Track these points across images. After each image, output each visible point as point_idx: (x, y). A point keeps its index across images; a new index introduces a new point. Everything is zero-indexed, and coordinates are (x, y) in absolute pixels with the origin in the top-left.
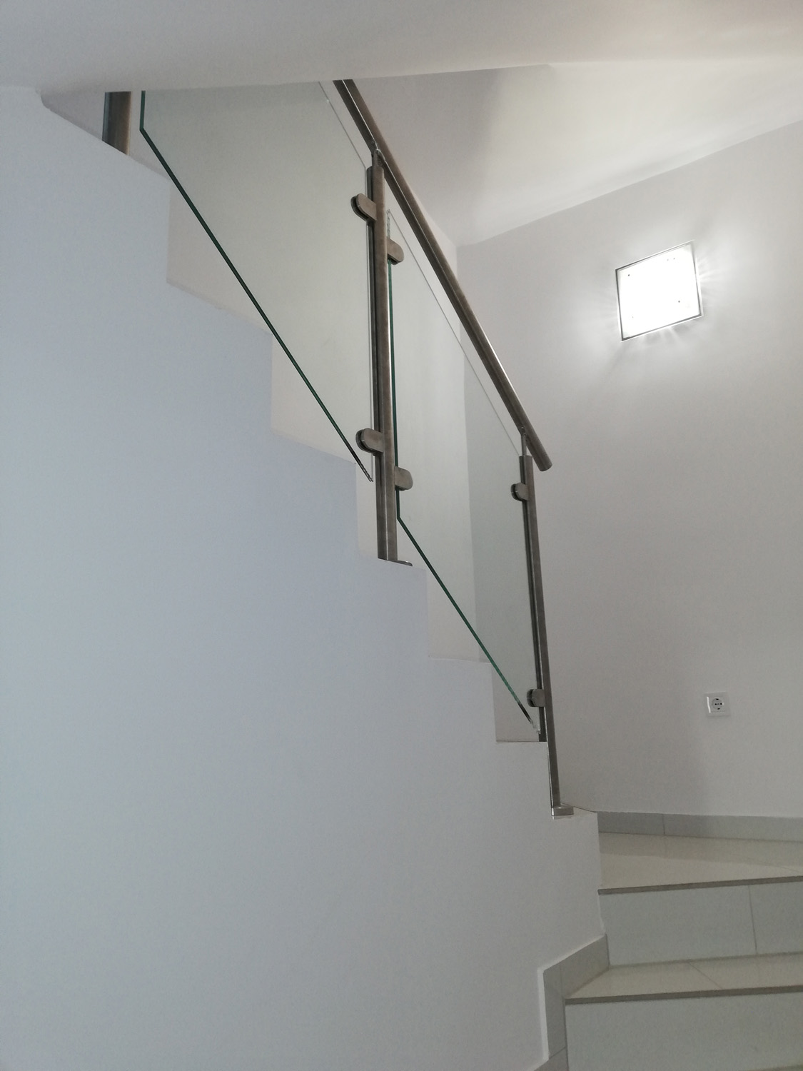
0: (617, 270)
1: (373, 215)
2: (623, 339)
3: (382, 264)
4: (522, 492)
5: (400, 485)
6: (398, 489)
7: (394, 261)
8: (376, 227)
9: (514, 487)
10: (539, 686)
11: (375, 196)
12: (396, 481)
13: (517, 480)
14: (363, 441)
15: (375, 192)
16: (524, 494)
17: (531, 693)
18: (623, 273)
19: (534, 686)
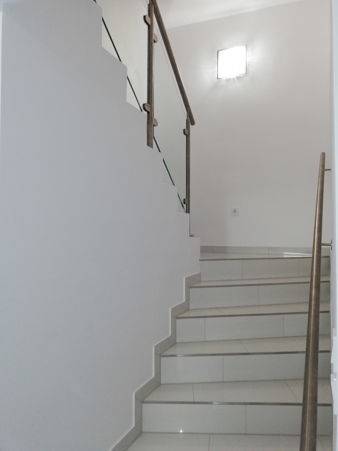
0: (218, 51)
1: (150, 23)
2: (218, 79)
3: (152, 43)
4: (186, 133)
5: (155, 124)
6: (154, 126)
7: (155, 42)
8: (150, 27)
9: (184, 130)
10: (187, 198)
11: (150, 16)
12: (154, 123)
13: (185, 128)
14: (145, 107)
15: (150, 14)
16: (187, 133)
17: (184, 200)
18: (220, 53)
19: (185, 198)
